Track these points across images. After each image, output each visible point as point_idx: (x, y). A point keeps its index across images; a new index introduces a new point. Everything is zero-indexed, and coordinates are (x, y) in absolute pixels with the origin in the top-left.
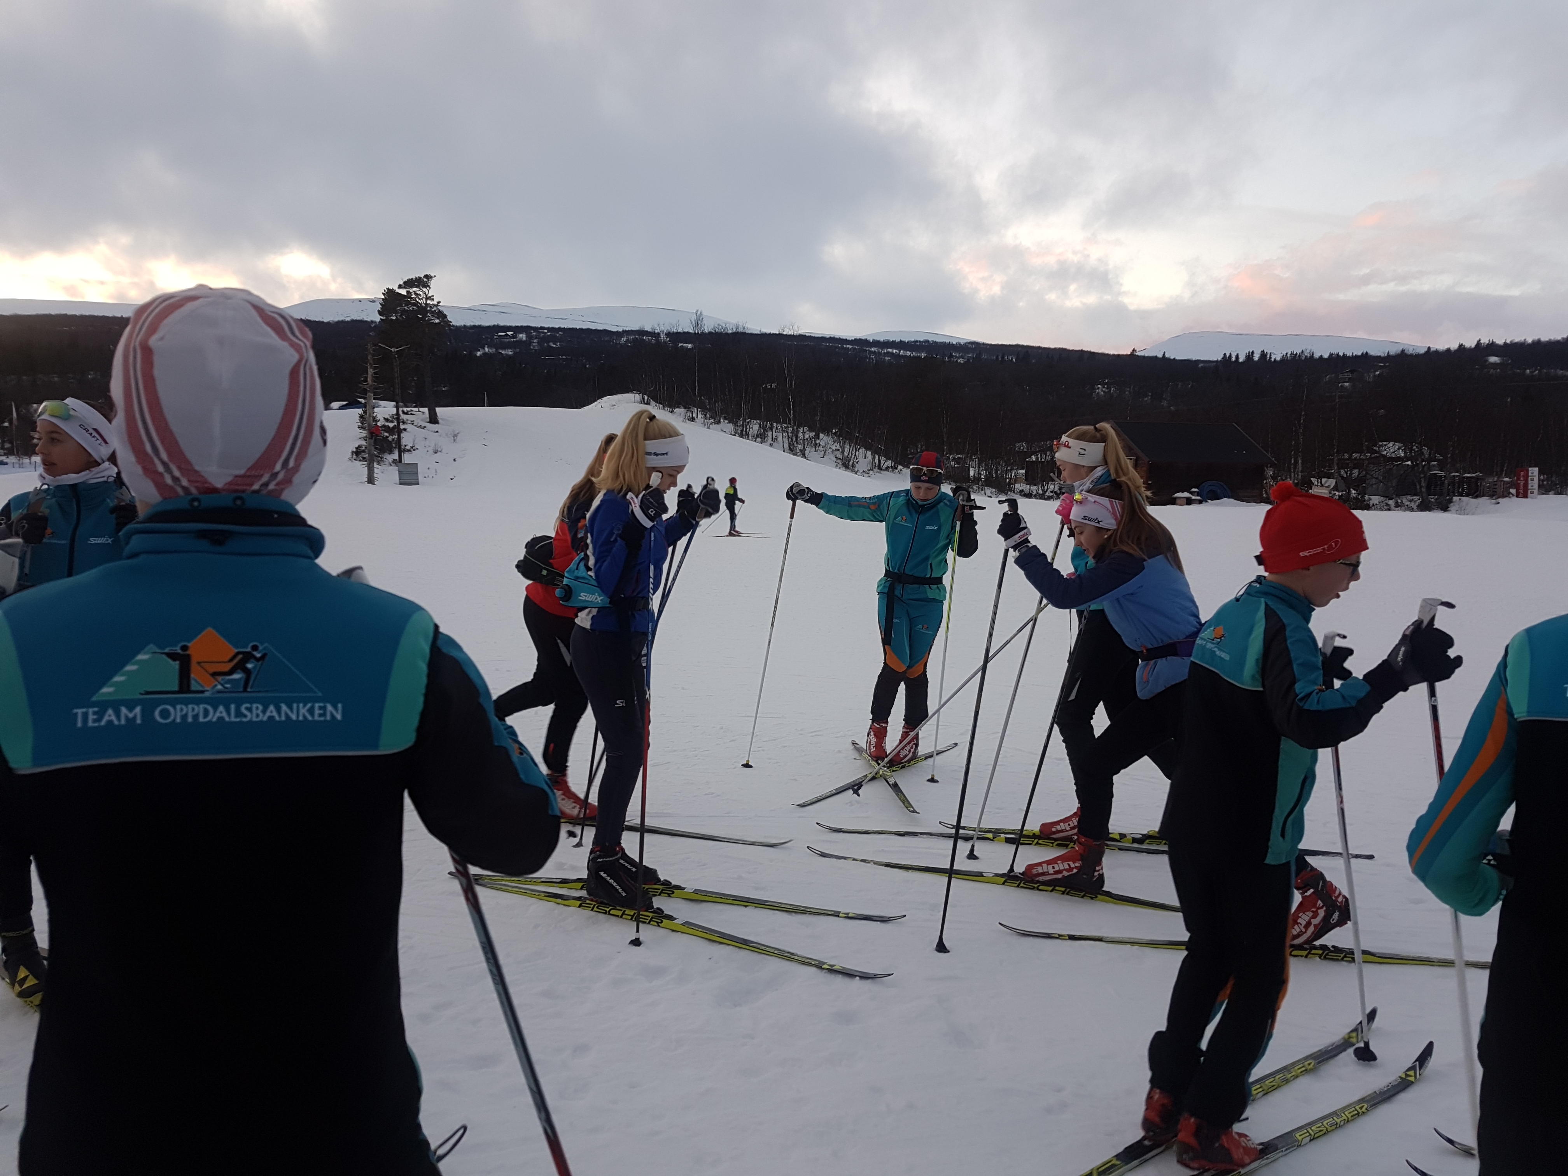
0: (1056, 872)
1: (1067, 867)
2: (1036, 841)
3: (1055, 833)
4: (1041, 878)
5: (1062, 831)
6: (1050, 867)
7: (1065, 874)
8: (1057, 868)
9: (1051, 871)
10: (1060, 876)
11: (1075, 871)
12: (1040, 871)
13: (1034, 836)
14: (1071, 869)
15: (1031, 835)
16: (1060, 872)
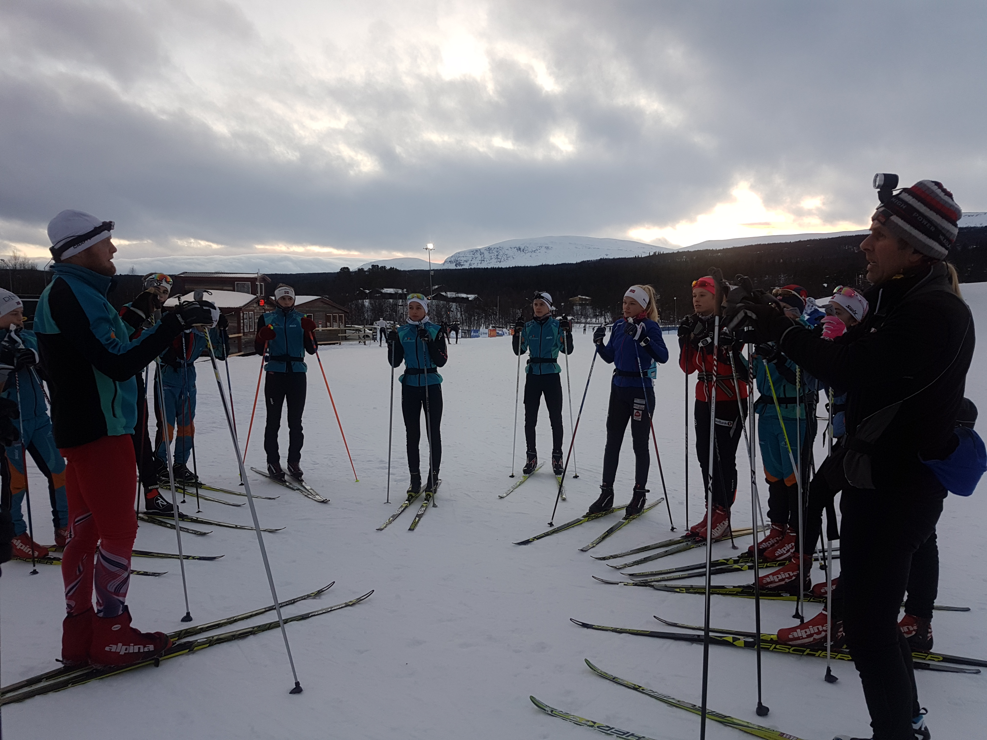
0: (780, 581)
1: (788, 576)
2: (774, 646)
3: (792, 640)
4: (769, 586)
5: (798, 638)
6: (775, 577)
7: (787, 581)
8: (780, 578)
9: (777, 580)
10: (783, 583)
11: (794, 578)
12: (769, 581)
13: (772, 641)
14: (790, 577)
15: (769, 639)
16: (783, 580)
